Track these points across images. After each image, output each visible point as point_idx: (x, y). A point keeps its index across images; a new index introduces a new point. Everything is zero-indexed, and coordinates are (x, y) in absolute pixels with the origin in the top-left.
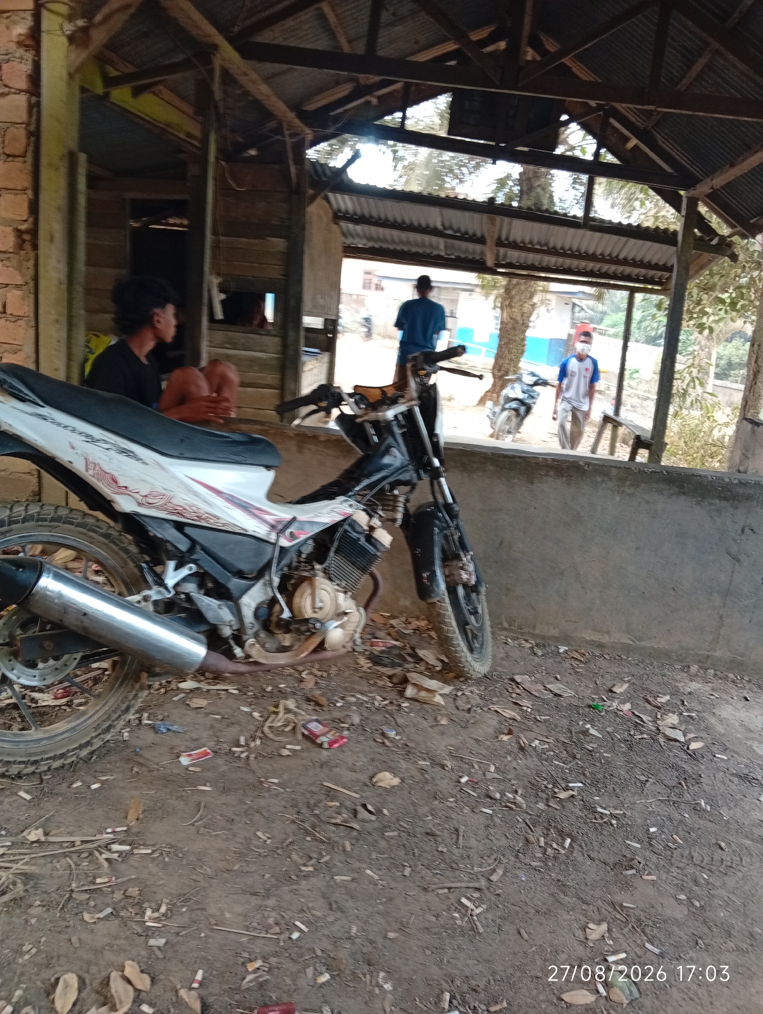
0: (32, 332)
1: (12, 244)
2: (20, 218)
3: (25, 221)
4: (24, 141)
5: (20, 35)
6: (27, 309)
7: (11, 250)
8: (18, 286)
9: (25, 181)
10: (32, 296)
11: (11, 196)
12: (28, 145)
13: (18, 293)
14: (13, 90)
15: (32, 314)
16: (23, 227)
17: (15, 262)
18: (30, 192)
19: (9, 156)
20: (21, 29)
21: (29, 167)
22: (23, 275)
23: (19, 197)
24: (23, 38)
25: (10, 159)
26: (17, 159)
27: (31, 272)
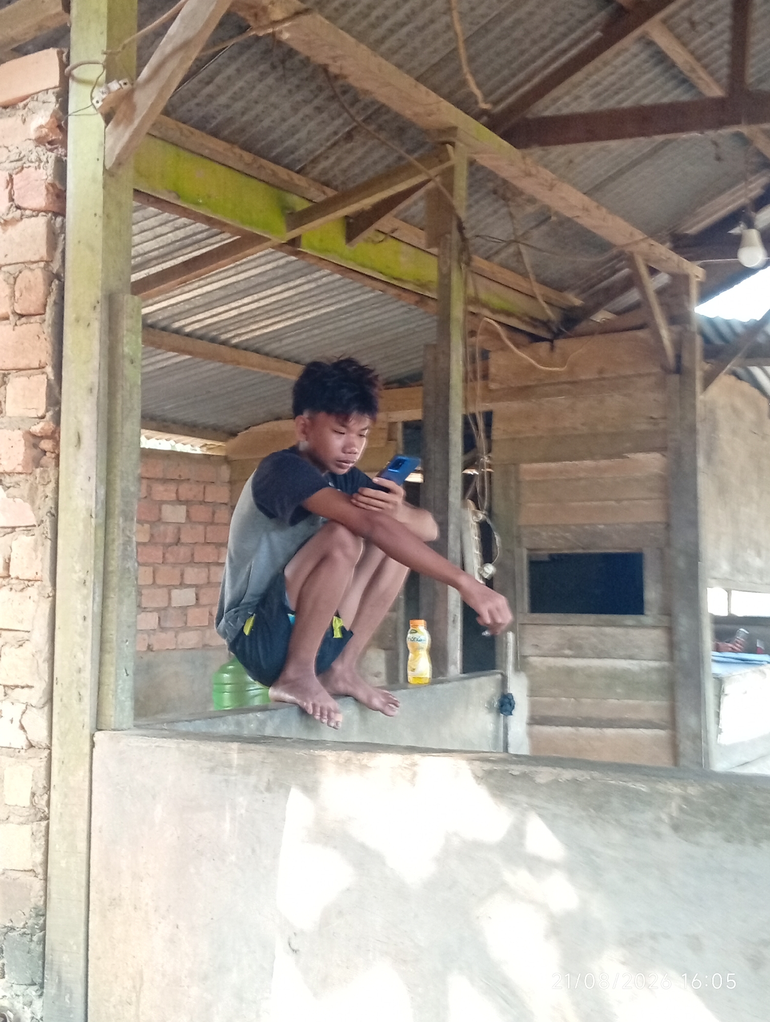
0: (46, 606)
1: (21, 458)
2: (34, 414)
3: (43, 417)
4: (41, 288)
5: (41, 127)
6: (39, 567)
7: (20, 469)
8: (28, 529)
9: (42, 352)
10: (49, 543)
11: (23, 380)
12: (48, 294)
13: (30, 539)
14: (28, 212)
15: (46, 576)
16: (37, 429)
17: (25, 488)
18: (49, 370)
19: (22, 316)
20: (41, 118)
21: (47, 329)
22: (36, 509)
23: (34, 379)
24: (45, 131)
25: (24, 320)
26: (33, 319)
27: (50, 503)
